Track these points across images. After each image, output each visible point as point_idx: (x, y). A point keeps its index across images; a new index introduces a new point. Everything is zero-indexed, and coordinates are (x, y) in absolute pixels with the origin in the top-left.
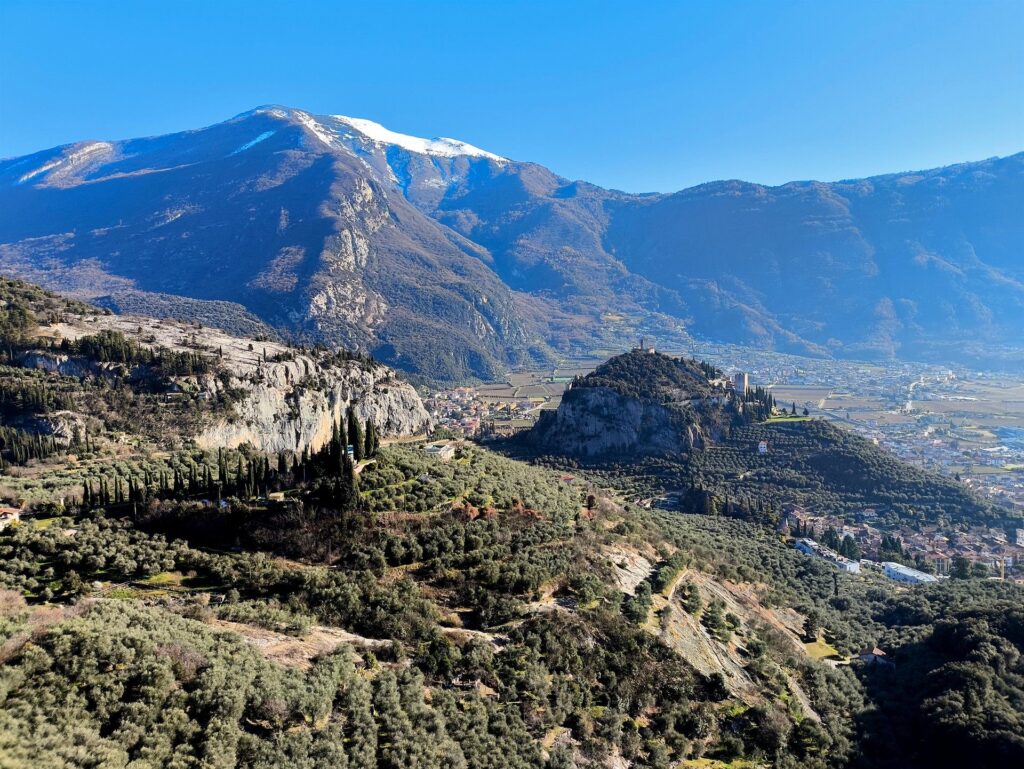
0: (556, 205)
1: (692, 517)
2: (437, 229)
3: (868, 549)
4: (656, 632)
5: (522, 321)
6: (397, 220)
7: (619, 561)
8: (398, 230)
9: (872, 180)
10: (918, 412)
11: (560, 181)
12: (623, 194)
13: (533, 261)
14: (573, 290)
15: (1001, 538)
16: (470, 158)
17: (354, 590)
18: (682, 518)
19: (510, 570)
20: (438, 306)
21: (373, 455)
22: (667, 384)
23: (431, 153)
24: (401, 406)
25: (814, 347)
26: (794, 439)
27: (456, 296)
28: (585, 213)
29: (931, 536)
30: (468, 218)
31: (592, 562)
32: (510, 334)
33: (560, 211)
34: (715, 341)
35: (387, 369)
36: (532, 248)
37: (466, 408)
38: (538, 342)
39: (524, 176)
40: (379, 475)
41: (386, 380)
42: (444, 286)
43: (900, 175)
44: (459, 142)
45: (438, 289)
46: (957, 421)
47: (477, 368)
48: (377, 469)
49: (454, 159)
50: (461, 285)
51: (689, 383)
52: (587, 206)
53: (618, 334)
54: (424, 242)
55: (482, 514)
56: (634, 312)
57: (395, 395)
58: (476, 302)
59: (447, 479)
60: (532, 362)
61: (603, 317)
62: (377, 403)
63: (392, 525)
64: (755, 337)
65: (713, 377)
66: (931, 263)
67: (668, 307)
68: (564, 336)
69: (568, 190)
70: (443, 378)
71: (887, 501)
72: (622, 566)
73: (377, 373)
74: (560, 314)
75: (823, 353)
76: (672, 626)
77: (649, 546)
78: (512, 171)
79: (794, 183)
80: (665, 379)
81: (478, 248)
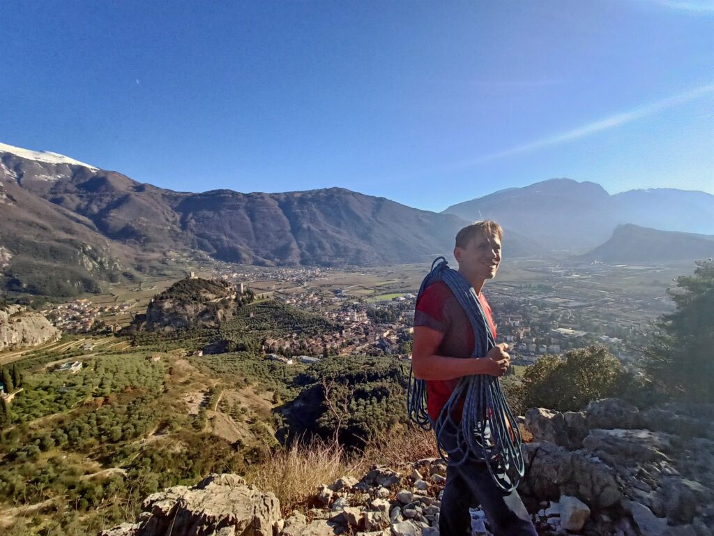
0: (133, 196)
1: (222, 355)
2: (48, 207)
3: (295, 351)
4: (210, 430)
5: (117, 259)
6: (14, 200)
7: (189, 400)
8: (15, 206)
9: (285, 193)
10: (308, 286)
11: (134, 182)
12: (173, 191)
13: (121, 226)
14: (148, 240)
15: (338, 335)
16: (70, 165)
17: (18, 479)
18: (218, 357)
19: (128, 428)
20: (54, 253)
21: (20, 386)
22: (205, 292)
23: (39, 160)
24: (34, 327)
25: (268, 262)
26: (264, 310)
27: (67, 246)
28: (151, 200)
29: (316, 339)
30: (72, 200)
31: (175, 406)
32: (110, 266)
33: (136, 198)
34: (227, 262)
35: (18, 306)
36: (119, 218)
37: (82, 313)
38: (129, 269)
39: (110, 178)
40: (28, 398)
41: (19, 313)
42: (58, 241)
43: (295, 192)
44: (61, 155)
45: (54, 244)
46: (321, 289)
47: (89, 287)
48: (24, 394)
49: (58, 164)
50: (71, 240)
51: (216, 290)
52: (152, 197)
53: (177, 262)
54: (39, 214)
55: (106, 401)
56: (184, 250)
57: (27, 322)
58: (84, 249)
59: (79, 386)
60: (126, 280)
61: (168, 254)
62: (12, 329)
63: (41, 427)
64: (245, 260)
65: (227, 286)
66: (309, 228)
67: (202, 247)
68: (145, 265)
69: (140, 188)
70: (63, 296)
71: (300, 328)
72: (191, 402)
73: (10, 310)
74: (142, 253)
75: (273, 265)
76: (217, 423)
77: (204, 385)
78: (102, 175)
79: (255, 193)
80: (204, 290)
81: (81, 218)
